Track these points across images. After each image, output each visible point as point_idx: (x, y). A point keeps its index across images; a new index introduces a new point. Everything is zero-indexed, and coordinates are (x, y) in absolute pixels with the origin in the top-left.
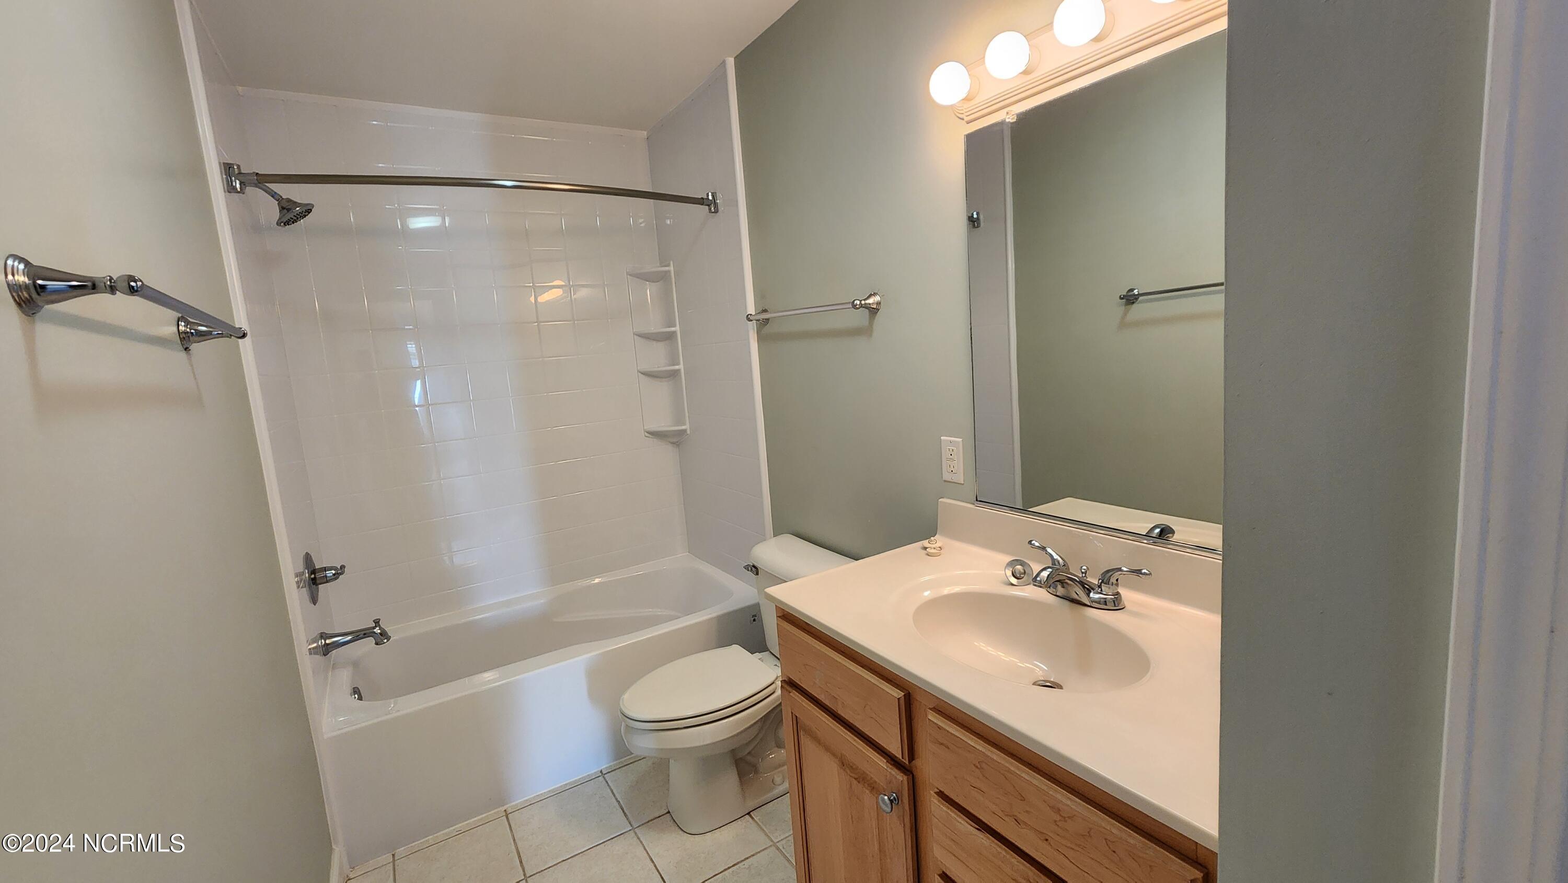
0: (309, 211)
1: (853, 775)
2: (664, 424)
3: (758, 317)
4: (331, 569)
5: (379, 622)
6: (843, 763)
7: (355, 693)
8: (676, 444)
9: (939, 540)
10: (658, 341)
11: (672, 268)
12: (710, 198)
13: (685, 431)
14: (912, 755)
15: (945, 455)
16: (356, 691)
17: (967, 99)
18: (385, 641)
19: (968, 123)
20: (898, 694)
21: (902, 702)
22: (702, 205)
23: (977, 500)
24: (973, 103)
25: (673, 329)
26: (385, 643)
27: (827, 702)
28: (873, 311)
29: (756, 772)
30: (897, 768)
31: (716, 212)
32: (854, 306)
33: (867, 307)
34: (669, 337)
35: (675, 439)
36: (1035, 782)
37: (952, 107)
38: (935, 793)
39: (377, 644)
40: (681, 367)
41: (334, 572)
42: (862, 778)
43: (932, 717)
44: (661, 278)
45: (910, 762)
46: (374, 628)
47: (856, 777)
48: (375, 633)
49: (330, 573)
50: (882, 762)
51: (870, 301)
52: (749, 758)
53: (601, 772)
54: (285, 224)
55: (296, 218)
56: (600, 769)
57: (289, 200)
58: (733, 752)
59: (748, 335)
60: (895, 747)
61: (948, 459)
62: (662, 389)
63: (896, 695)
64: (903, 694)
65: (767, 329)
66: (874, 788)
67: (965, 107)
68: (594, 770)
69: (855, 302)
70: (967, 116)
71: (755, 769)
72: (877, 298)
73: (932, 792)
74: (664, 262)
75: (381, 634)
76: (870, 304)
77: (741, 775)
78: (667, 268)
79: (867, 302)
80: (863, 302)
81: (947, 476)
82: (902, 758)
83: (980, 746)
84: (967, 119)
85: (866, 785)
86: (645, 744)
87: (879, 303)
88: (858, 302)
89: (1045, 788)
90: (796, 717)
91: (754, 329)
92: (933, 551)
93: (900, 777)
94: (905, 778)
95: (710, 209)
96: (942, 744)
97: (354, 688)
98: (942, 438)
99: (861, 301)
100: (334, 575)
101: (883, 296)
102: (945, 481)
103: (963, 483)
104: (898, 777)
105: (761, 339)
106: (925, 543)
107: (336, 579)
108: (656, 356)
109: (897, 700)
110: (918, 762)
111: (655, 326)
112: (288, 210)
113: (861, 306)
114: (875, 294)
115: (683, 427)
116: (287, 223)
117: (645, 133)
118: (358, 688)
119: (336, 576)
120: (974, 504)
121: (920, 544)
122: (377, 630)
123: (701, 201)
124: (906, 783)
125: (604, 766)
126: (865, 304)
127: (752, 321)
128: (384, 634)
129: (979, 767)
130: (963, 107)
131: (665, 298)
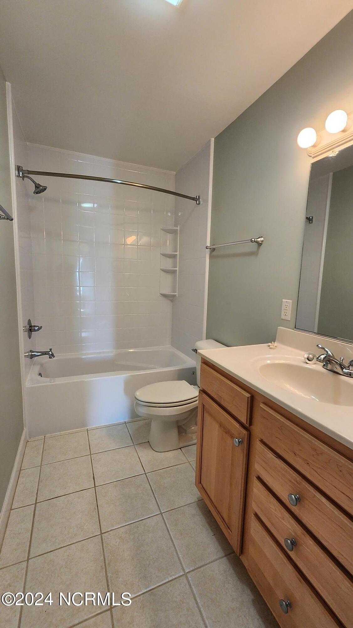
0: (45, 189)
1: (224, 430)
2: (168, 291)
3: (210, 247)
4: (37, 326)
5: (51, 350)
6: (221, 425)
7: (40, 375)
8: (172, 301)
9: (276, 344)
10: (169, 258)
11: (178, 228)
12: (198, 198)
13: (176, 295)
14: (251, 423)
15: (283, 307)
16: (40, 374)
17: (314, 146)
18: (53, 357)
19: (313, 158)
20: (248, 395)
21: (249, 399)
22: (194, 200)
23: (295, 328)
24: (316, 148)
25: (176, 253)
26: (52, 358)
27: (217, 399)
28: (260, 244)
29: (186, 433)
30: (243, 428)
31: (199, 204)
32: (252, 241)
33: (257, 242)
34: (174, 257)
35: (170, 298)
36: (305, 436)
37: (306, 149)
38: (259, 440)
39: (50, 358)
40: (177, 269)
41: (38, 328)
42: (228, 432)
43: (262, 405)
44: (174, 232)
45: (249, 426)
46: (50, 352)
47: (225, 431)
48: (49, 353)
49: (36, 328)
50: (237, 425)
51: (259, 240)
52: (183, 426)
53: (125, 422)
54: (36, 193)
55: (40, 191)
56: (125, 421)
57: (39, 184)
58: (177, 422)
59: (206, 256)
60: (243, 419)
61: (285, 310)
62: (169, 277)
63: (247, 396)
64: (250, 395)
65: (214, 253)
66: (232, 437)
67: (313, 150)
68: (122, 421)
69: (252, 239)
70: (313, 155)
71: (185, 431)
72: (262, 239)
73: (257, 440)
74: (176, 225)
75: (52, 355)
76: (258, 241)
77: (180, 433)
78: (177, 228)
79: (258, 240)
80: (256, 240)
81: (283, 317)
82: (246, 424)
83: (282, 419)
84: (313, 156)
85: (229, 435)
86: (143, 411)
87: (262, 241)
88: (253, 240)
89: (310, 439)
90: (204, 405)
91: (208, 253)
92: (272, 347)
93: (244, 432)
94: (247, 432)
95: (197, 203)
96: (264, 418)
97: (40, 373)
98: (283, 300)
99: (255, 239)
100: (38, 329)
101: (265, 238)
102: (282, 319)
103: (290, 320)
104: (243, 432)
105: (211, 257)
106: (270, 344)
107: (38, 331)
108: (168, 264)
109: (247, 398)
110: (253, 427)
111: (169, 251)
112: (38, 188)
113: (255, 241)
114: (261, 237)
115: (175, 294)
116: (37, 193)
117: (175, 172)
118: (41, 373)
119: (39, 330)
120: (293, 330)
121: (267, 344)
122: (50, 353)
123: (193, 199)
124: (246, 435)
125: (126, 420)
126: (257, 241)
127: (208, 249)
128: (53, 355)
129: (280, 428)
130: (312, 150)
131: (175, 241)
